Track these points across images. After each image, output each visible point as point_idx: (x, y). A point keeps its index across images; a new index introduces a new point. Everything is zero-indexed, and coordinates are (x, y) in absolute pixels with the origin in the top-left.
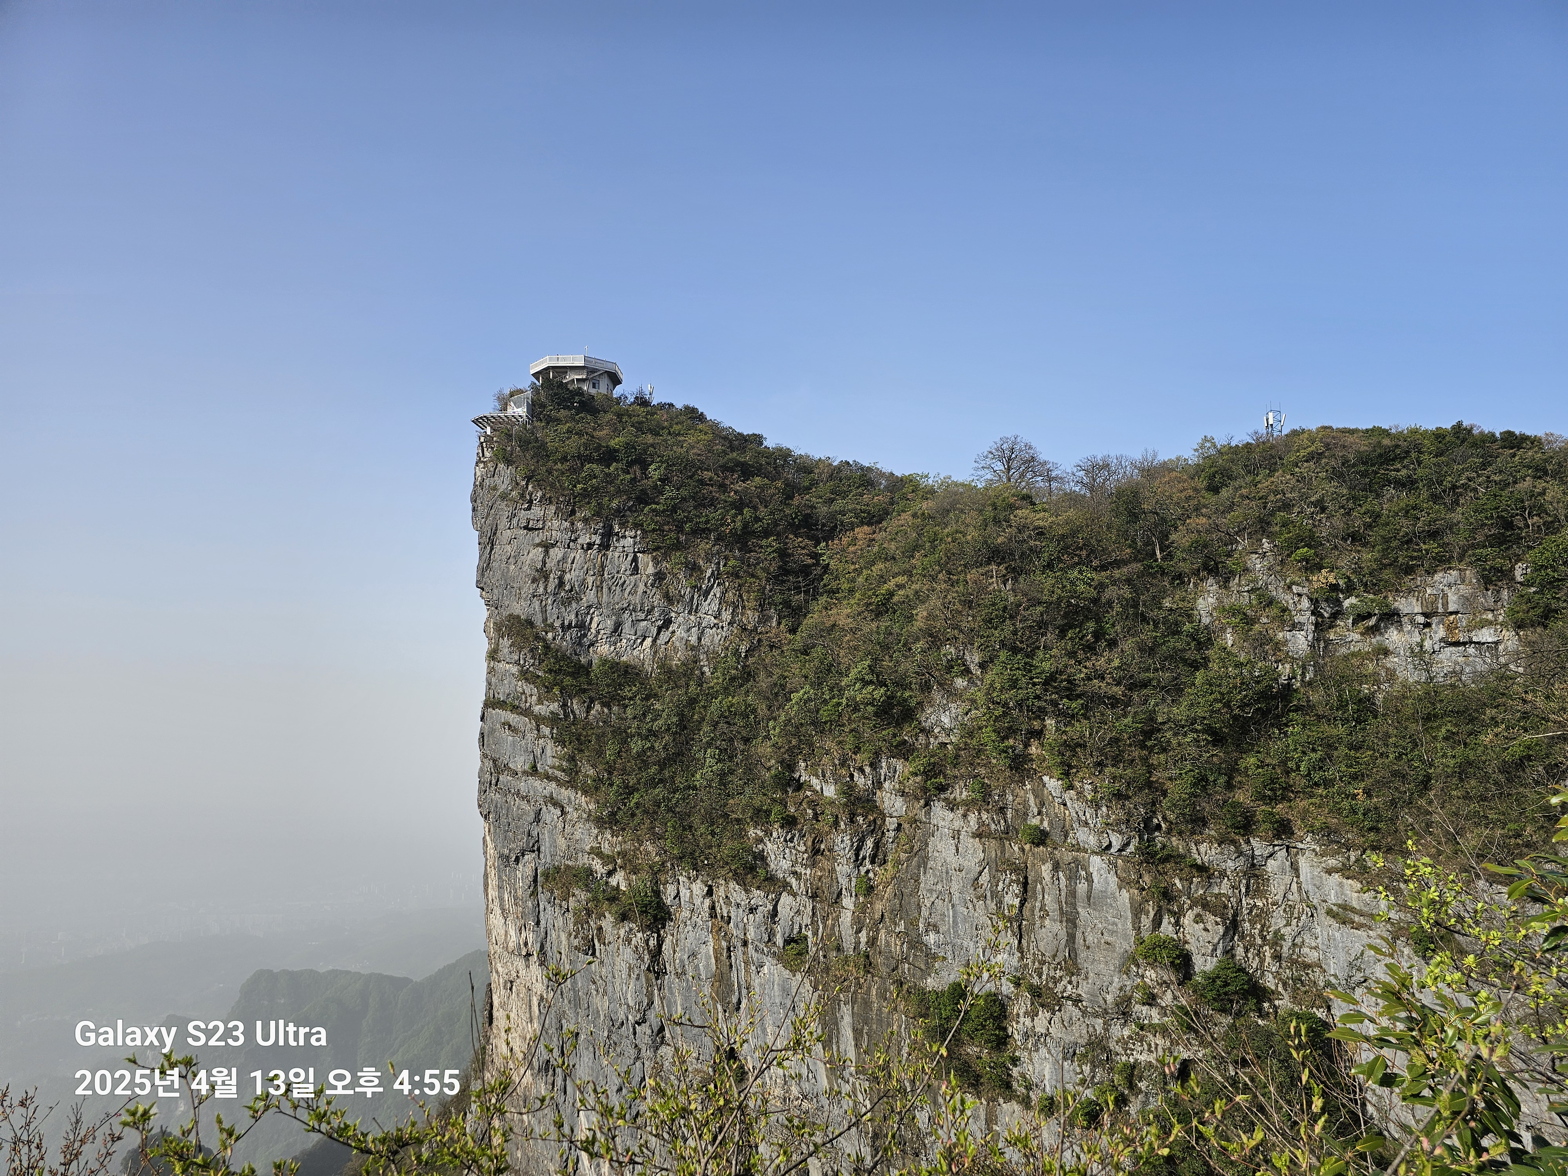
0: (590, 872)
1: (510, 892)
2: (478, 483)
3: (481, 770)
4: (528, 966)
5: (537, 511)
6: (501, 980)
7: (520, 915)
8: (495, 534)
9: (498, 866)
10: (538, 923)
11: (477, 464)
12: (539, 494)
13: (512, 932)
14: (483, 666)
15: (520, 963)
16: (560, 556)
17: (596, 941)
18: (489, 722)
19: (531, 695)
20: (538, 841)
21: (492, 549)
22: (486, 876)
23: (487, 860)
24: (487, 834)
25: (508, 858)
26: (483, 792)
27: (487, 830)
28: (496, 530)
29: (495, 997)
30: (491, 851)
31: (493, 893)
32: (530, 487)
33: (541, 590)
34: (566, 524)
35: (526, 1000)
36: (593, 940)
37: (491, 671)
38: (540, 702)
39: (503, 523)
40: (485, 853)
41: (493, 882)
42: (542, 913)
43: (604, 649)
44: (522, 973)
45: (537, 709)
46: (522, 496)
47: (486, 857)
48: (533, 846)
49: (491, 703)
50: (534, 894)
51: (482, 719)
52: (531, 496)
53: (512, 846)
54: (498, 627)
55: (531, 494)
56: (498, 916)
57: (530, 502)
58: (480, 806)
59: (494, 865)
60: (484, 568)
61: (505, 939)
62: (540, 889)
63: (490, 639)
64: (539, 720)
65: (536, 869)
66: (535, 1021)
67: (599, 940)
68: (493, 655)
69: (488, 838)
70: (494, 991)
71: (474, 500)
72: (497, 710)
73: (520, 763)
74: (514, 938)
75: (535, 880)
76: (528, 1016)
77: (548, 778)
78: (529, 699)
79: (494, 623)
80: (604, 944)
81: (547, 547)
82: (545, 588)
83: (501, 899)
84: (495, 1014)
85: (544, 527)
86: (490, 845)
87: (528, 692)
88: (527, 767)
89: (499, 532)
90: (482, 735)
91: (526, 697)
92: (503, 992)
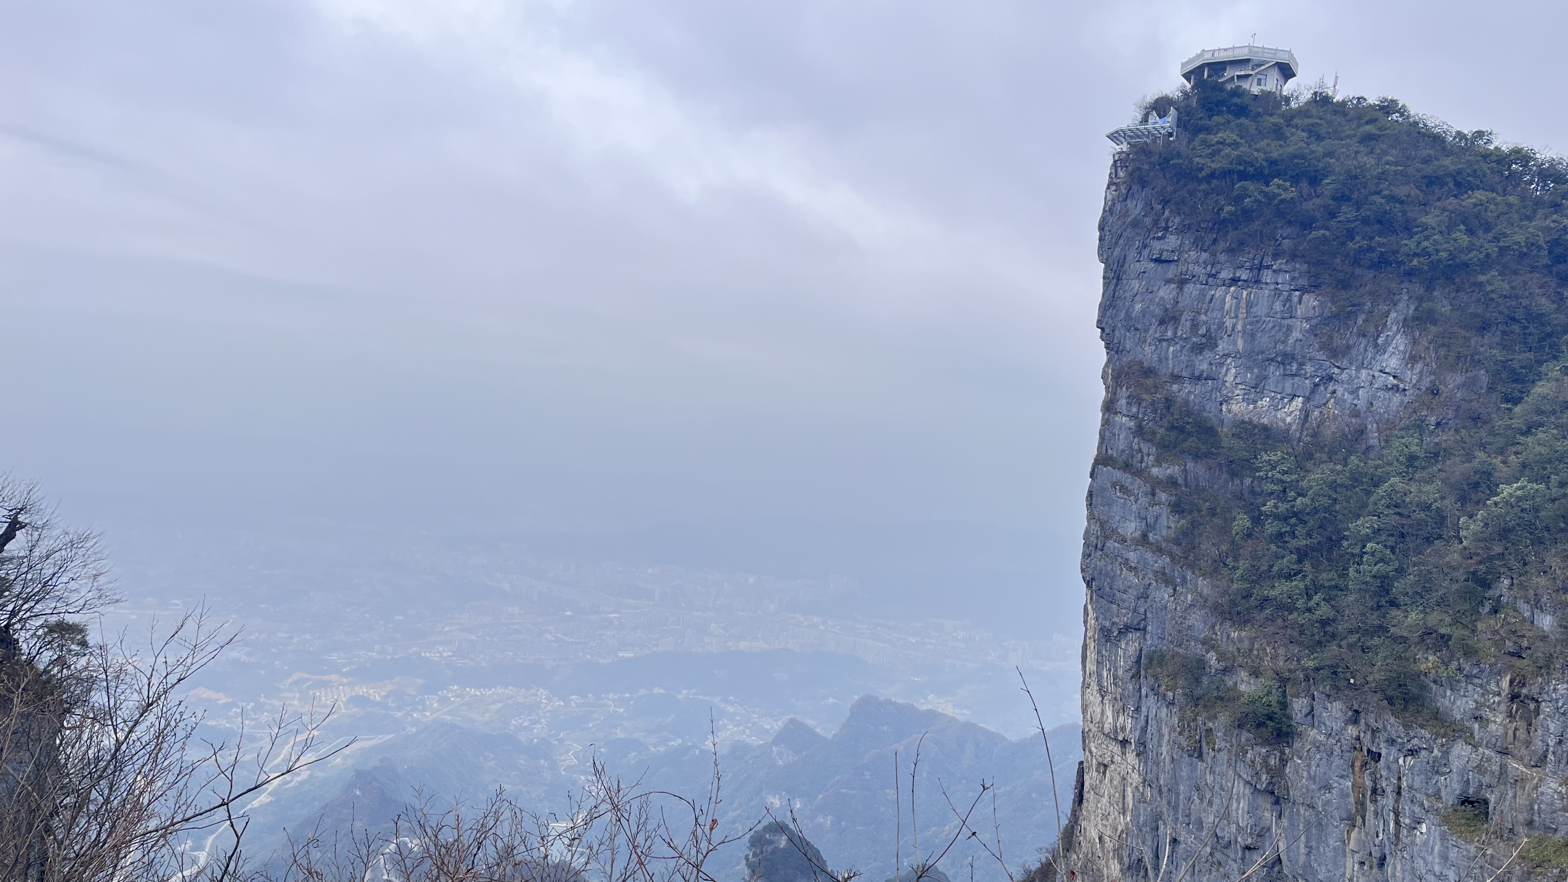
0: (1201, 663)
1: (1110, 670)
2: (1107, 208)
3: (1087, 532)
4: (1124, 753)
5: (1173, 241)
6: (1094, 761)
7: (1118, 697)
8: (1122, 266)
9: (1098, 639)
10: (1138, 709)
11: (1108, 188)
12: (1177, 220)
13: (1109, 713)
14: (1098, 417)
15: (1116, 749)
16: (1195, 293)
17: (1204, 744)
18: (1099, 480)
19: (1149, 455)
20: (1145, 619)
21: (1116, 285)
22: (1085, 647)
23: (1086, 629)
24: (1089, 602)
25: (1110, 631)
26: (1086, 555)
27: (1089, 597)
28: (1124, 263)
29: (1086, 777)
30: (1092, 622)
31: (1091, 667)
32: (1167, 213)
33: (1170, 334)
34: (1205, 256)
35: (1120, 788)
36: (1200, 741)
37: (1106, 423)
38: (1158, 462)
39: (1132, 254)
40: (1085, 622)
41: (1092, 655)
42: (1144, 699)
43: (1238, 408)
44: (1118, 759)
45: (1155, 471)
46: (1156, 222)
47: (1086, 626)
48: (1139, 624)
49: (1102, 460)
50: (1136, 676)
51: (1092, 475)
52: (1166, 223)
53: (1115, 619)
54: (1117, 377)
55: (1167, 220)
56: (1095, 693)
57: (1166, 229)
58: (1083, 571)
59: (1094, 635)
60: (1109, 305)
61: (1102, 718)
62: (1143, 672)
63: (1107, 388)
64: (1155, 485)
65: (1141, 650)
66: (1129, 814)
67: (1208, 743)
68: (1109, 407)
69: (1089, 607)
70: (1086, 770)
71: (1101, 228)
72: (1109, 468)
73: (1131, 528)
74: (1110, 720)
75: (1138, 661)
76: (1121, 805)
77: (1160, 550)
78: (1146, 458)
79: (1113, 370)
80: (1213, 750)
81: (1182, 283)
82: (1175, 333)
83: (1100, 675)
84: (1086, 796)
85: (1179, 259)
86: (1091, 614)
87: (1145, 450)
88: (1138, 534)
89: (1127, 265)
90: (1090, 494)
91: (1142, 456)
92: (1095, 774)
